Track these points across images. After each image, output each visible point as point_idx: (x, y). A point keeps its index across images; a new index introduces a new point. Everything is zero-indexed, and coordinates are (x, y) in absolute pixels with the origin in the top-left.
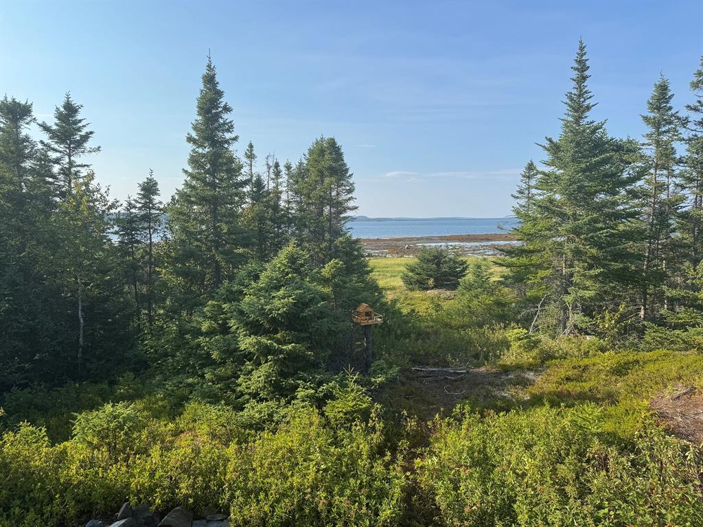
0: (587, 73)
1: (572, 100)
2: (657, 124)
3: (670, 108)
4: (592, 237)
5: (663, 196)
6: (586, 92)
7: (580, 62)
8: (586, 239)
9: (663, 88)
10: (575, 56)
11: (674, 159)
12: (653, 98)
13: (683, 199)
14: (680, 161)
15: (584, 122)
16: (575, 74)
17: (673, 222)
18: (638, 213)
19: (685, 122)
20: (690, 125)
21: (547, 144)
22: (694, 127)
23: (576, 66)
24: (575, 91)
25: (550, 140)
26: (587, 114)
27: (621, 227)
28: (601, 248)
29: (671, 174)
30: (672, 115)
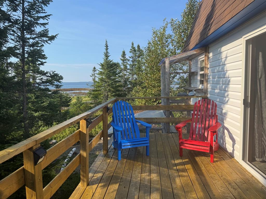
0: (108, 48)
1: (105, 54)
2: (123, 61)
3: (126, 57)
4: (112, 86)
5: (126, 77)
6: (108, 52)
7: (106, 45)
8: (111, 87)
9: (124, 52)
10: (105, 44)
11: (127, 69)
12: (122, 54)
13: (130, 78)
14: (128, 69)
15: (108, 59)
16: (105, 48)
17: (128, 83)
18: (121, 81)
19: (129, 60)
20: (130, 61)
21: (100, 64)
22: (131, 62)
23: (105, 46)
24: (106, 52)
25: (101, 63)
26: (109, 57)
27: (118, 84)
28: (114, 89)
29: (127, 72)
30: (126, 59)
